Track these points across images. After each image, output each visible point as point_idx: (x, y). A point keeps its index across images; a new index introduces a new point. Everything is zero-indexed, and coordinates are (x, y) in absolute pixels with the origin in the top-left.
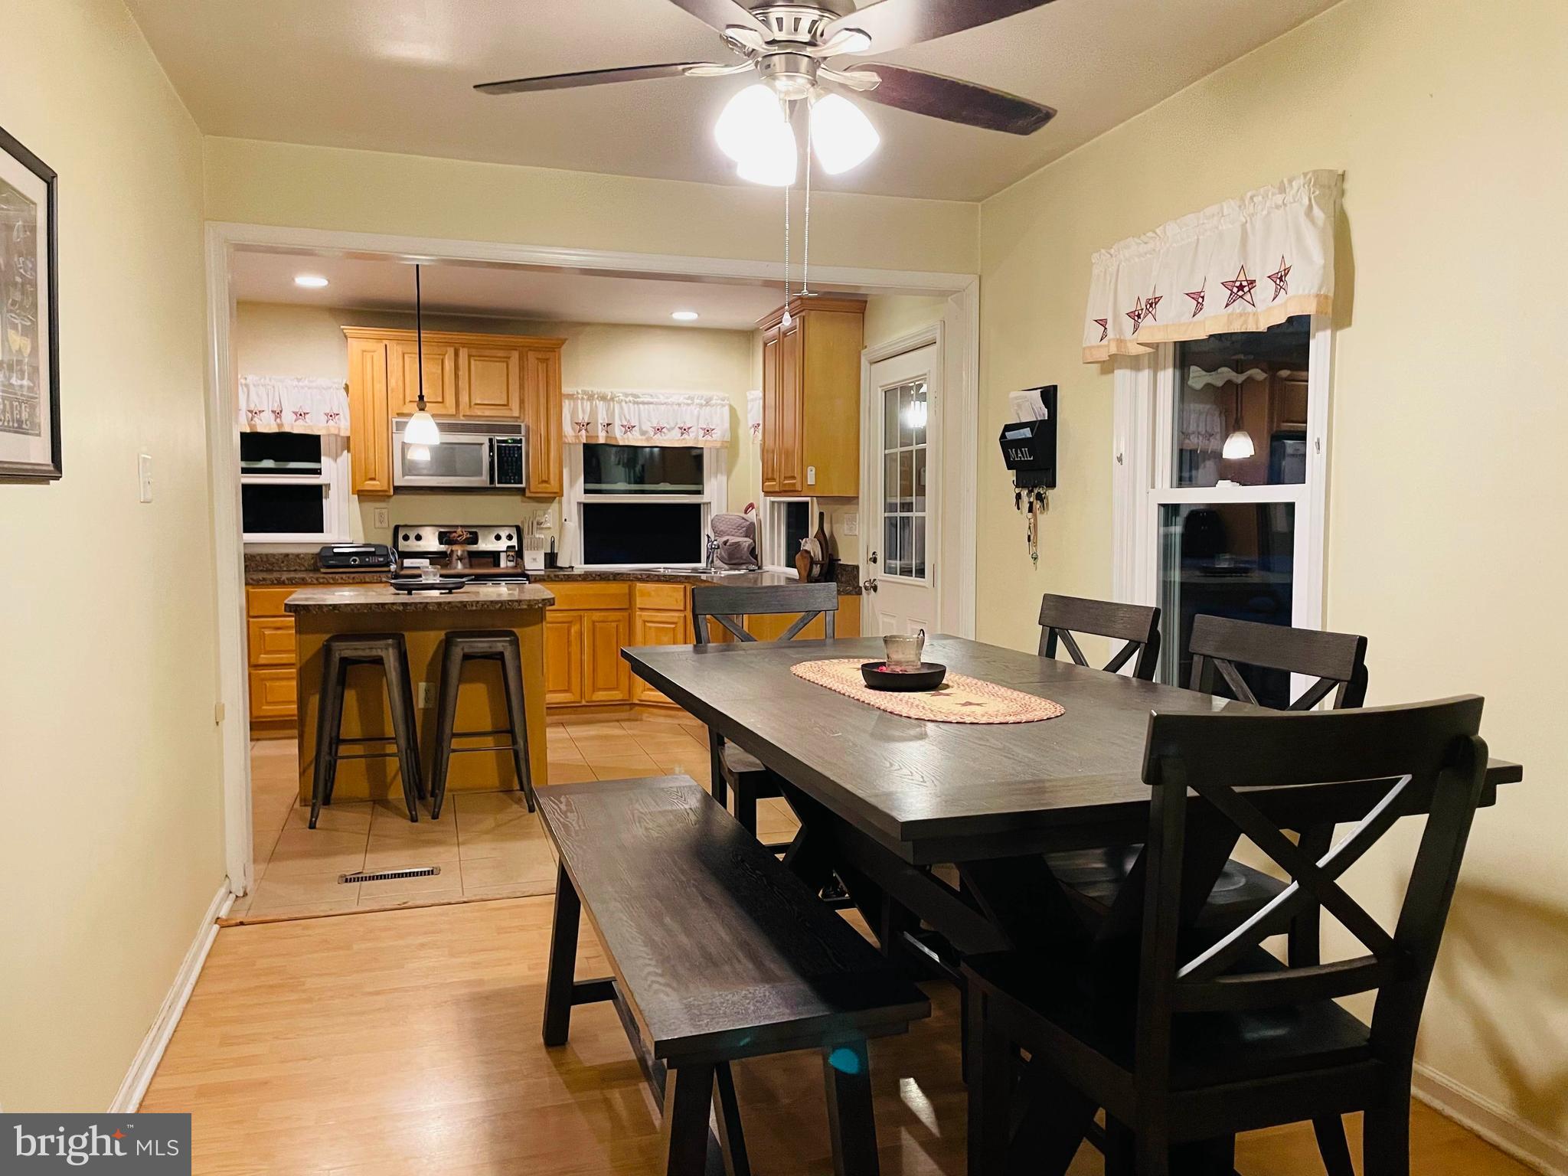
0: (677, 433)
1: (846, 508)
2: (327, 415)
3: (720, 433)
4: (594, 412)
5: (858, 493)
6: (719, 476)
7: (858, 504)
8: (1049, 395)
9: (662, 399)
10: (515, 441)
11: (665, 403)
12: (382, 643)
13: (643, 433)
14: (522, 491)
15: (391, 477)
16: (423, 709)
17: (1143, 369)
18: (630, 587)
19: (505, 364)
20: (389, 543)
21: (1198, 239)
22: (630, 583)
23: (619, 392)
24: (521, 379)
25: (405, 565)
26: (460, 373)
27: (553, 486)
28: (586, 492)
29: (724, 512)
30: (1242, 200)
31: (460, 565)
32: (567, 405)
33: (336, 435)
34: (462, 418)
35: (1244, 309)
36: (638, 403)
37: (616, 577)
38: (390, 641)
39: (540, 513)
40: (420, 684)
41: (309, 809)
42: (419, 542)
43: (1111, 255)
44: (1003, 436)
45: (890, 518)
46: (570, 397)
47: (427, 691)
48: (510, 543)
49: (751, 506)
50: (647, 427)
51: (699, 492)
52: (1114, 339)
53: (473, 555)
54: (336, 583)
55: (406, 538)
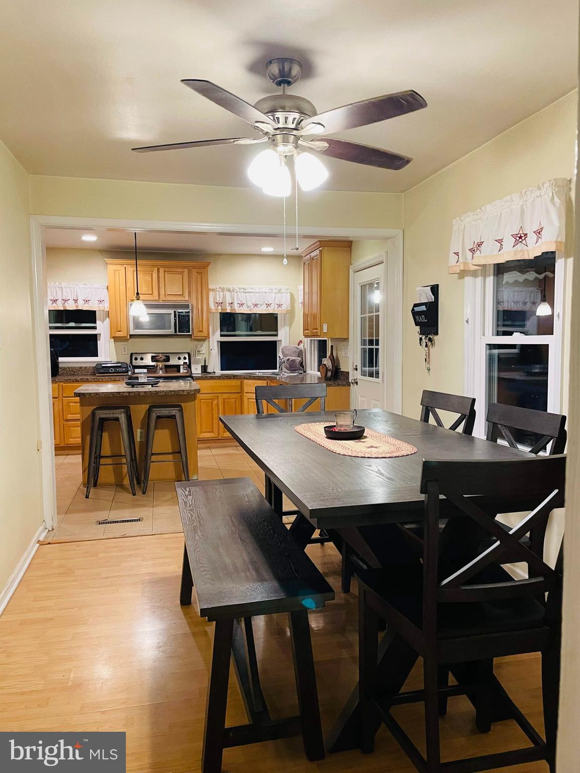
0: (264, 306)
1: (343, 343)
2: (98, 301)
3: (286, 306)
4: (224, 297)
5: (348, 336)
6: (285, 327)
7: (348, 341)
8: (435, 289)
9: (257, 291)
10: (186, 313)
11: (259, 292)
12: (118, 411)
13: (248, 307)
14: (190, 336)
15: (128, 330)
16: (140, 442)
17: (478, 277)
18: (241, 382)
19: (181, 275)
20: (128, 362)
21: (501, 213)
22: (240, 380)
23: (236, 287)
24: (189, 282)
25: (135, 372)
26: (160, 280)
27: (205, 334)
28: (221, 336)
29: (288, 345)
30: (521, 193)
31: (161, 372)
32: (211, 294)
33: (103, 311)
34: (161, 302)
35: (523, 248)
36: (246, 292)
37: (234, 377)
38: (122, 410)
39: (199, 346)
40: (138, 430)
41: (86, 488)
42: (142, 361)
43: (461, 220)
44: (413, 310)
45: (364, 348)
46: (213, 290)
47: (141, 433)
48: (185, 361)
49: (301, 342)
50: (250, 304)
51: (276, 335)
52: (462, 263)
53: (166, 367)
54: (103, 381)
55: (136, 359)
